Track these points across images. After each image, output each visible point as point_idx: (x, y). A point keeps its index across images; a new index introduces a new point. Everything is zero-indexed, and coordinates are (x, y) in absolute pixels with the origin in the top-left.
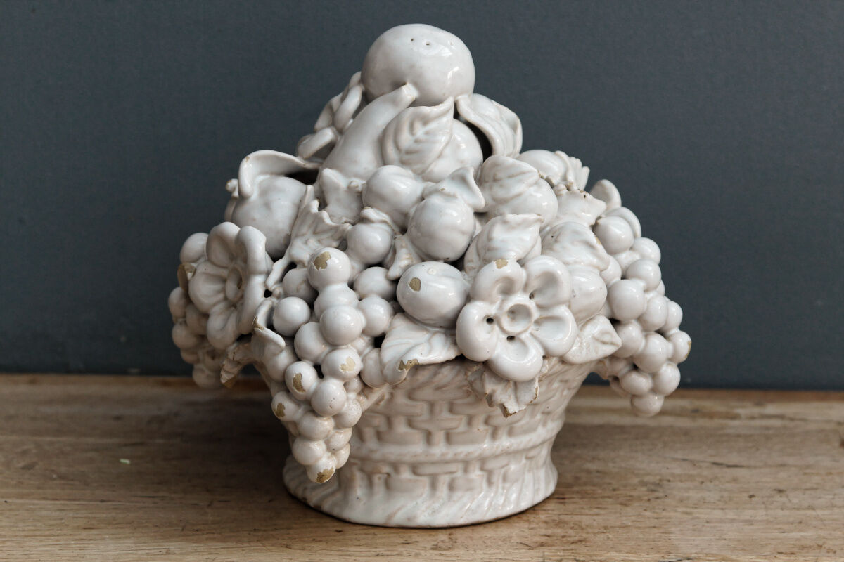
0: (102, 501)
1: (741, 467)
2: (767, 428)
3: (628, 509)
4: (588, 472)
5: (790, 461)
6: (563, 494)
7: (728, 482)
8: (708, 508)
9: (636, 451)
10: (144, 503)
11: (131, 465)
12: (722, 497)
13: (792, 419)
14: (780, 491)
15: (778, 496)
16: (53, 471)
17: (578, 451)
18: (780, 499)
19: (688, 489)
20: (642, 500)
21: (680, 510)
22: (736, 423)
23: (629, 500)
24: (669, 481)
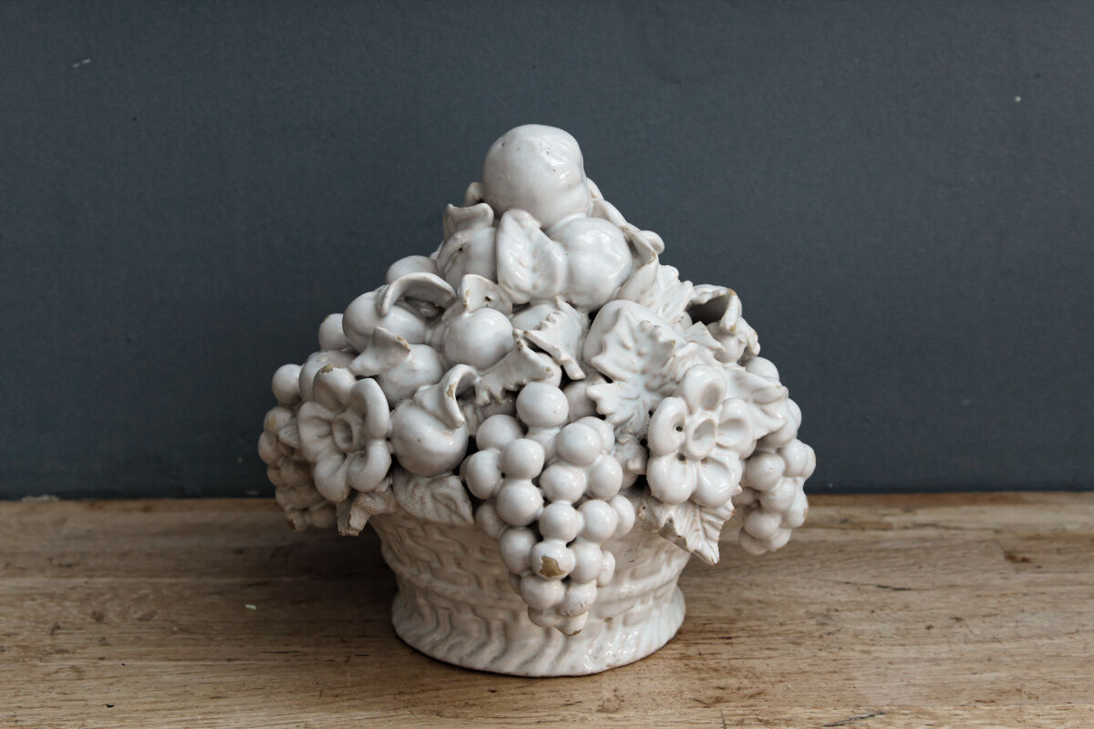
0: (229, 660)
1: (909, 589)
2: (924, 540)
3: (802, 649)
4: (748, 602)
5: (959, 580)
6: (727, 632)
7: (900, 610)
8: (886, 645)
9: (794, 574)
10: (275, 660)
11: (258, 610)
12: (898, 629)
13: (947, 528)
14: (958, 619)
15: (957, 625)
16: (173, 621)
17: (733, 577)
18: (960, 630)
19: (860, 620)
20: (813, 637)
21: (858, 648)
22: (889, 534)
23: (800, 638)
24: (837, 611)
